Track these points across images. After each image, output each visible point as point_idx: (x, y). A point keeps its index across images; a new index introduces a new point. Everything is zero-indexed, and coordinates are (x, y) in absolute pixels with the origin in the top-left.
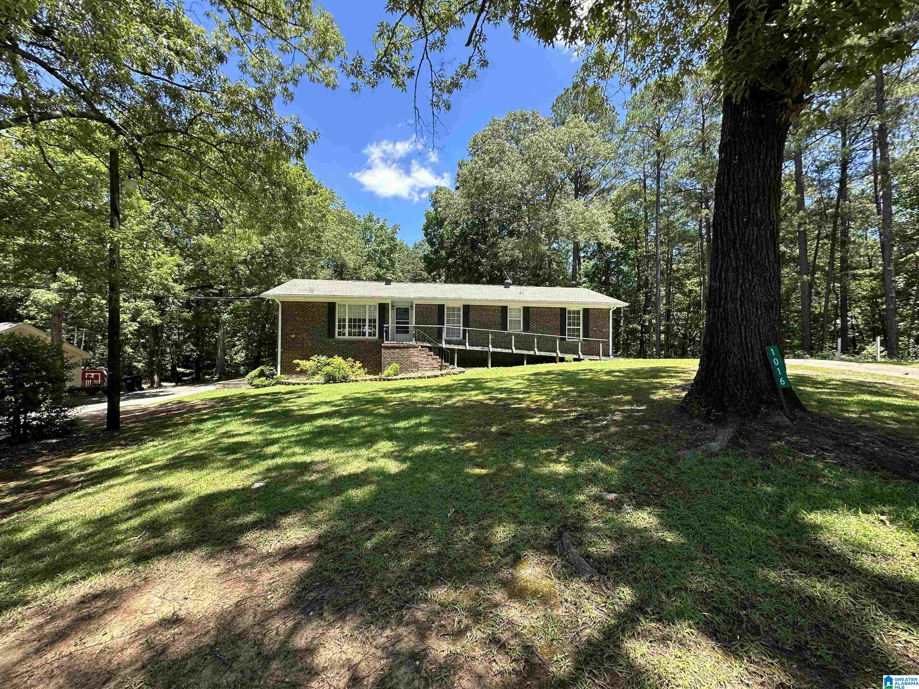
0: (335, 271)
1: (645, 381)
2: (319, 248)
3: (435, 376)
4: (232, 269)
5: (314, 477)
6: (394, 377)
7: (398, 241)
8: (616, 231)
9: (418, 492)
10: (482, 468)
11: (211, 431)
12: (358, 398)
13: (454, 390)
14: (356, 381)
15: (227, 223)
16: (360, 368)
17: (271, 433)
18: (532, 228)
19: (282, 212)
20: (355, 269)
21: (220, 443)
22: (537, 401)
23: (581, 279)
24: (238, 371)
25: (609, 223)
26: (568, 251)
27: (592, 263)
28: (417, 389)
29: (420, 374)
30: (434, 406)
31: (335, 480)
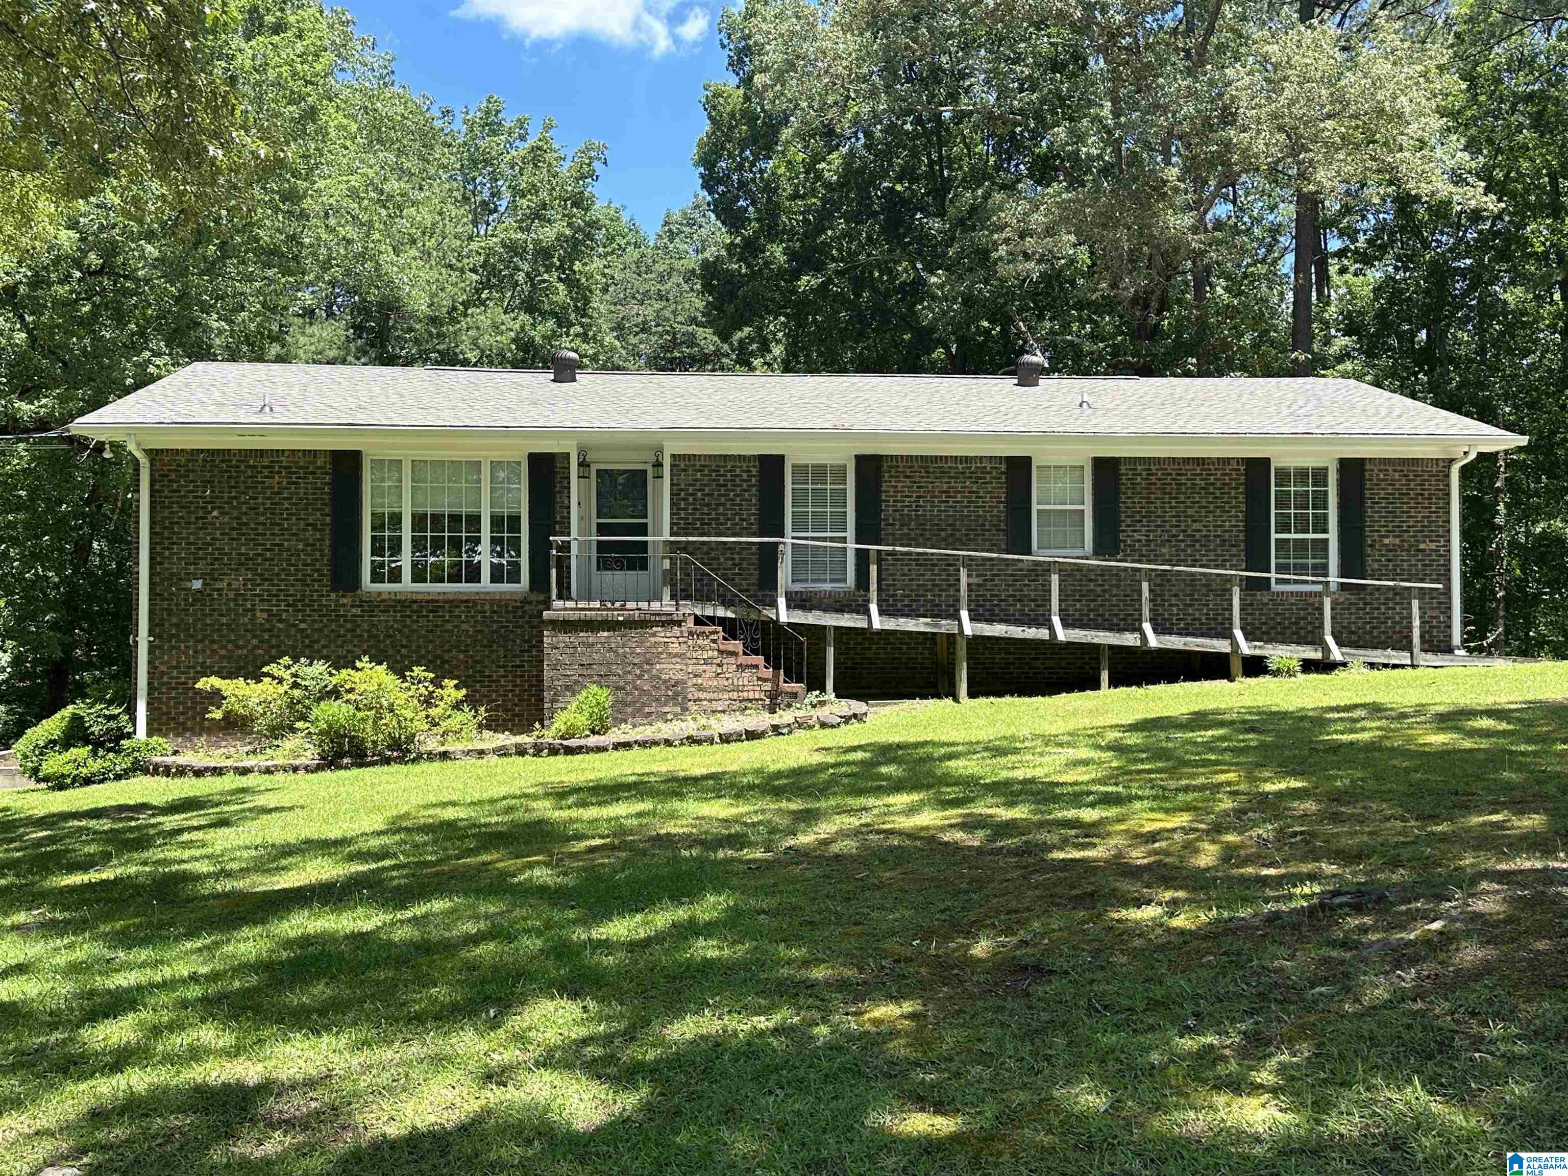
0: (359, 329)
2: (293, 238)
3: (752, 735)
5: (275, 1144)
6: (593, 741)
7: (598, 210)
8: (1472, 147)
10: (939, 1109)
12: (451, 825)
13: (824, 790)
14: (445, 756)
16: (457, 706)
17: (109, 967)
18: (1129, 145)
19: (148, 103)
20: (434, 320)
22: (1153, 837)
23: (1327, 341)
25: (1442, 112)
26: (1275, 231)
27: (1375, 275)
28: (678, 786)
29: (688, 727)
30: (748, 854)
31: (356, 1155)
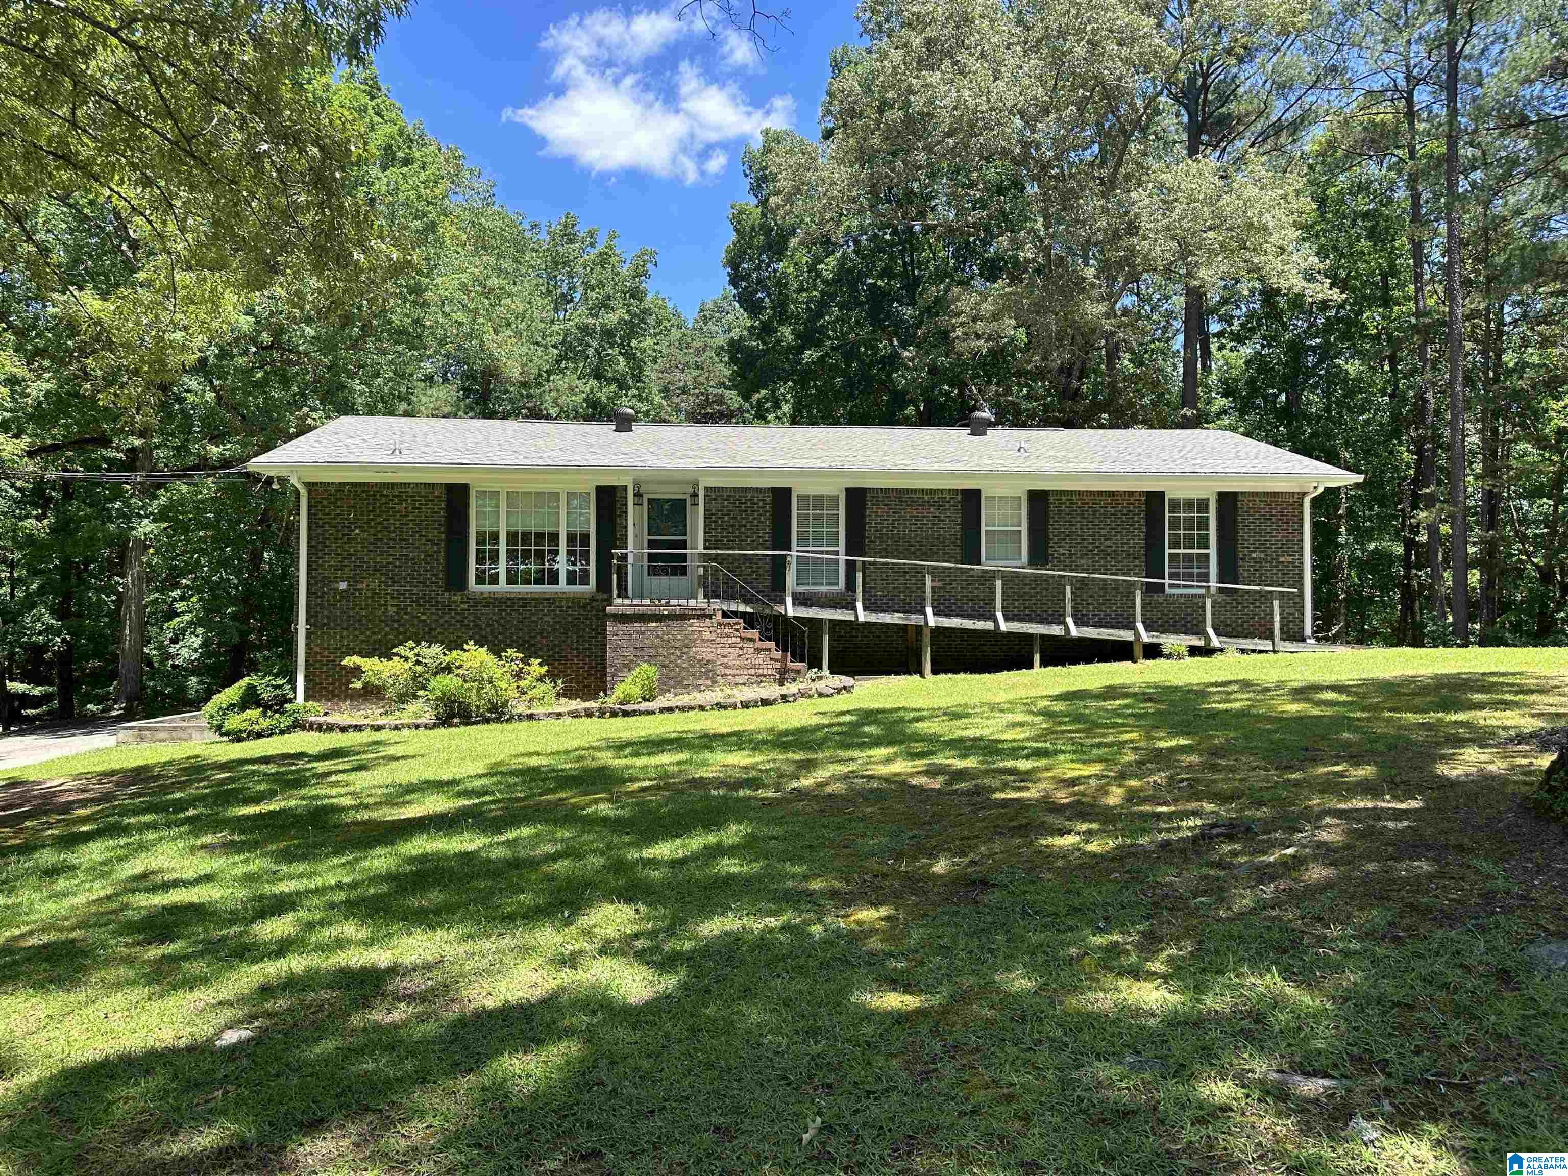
0: (467, 391)
1: (1419, 718)
2: (417, 322)
3: (765, 703)
4: (164, 388)
5: (400, 1013)
6: (645, 706)
7: (651, 300)
8: (1322, 253)
9: (711, 1066)
10: (907, 989)
11: (101, 871)
12: (536, 770)
13: (821, 745)
14: (531, 717)
15: (151, 253)
16: (541, 679)
17: (275, 877)
18: (1056, 251)
19: (306, 219)
20: (524, 384)
21: (125, 907)
22: (1073, 782)
23: (1210, 401)
24: (182, 689)
25: (1297, 226)
26: (1169, 315)
27: (1246, 351)
28: (708, 741)
29: (716, 695)
30: (762, 793)
31: (462, 1022)
